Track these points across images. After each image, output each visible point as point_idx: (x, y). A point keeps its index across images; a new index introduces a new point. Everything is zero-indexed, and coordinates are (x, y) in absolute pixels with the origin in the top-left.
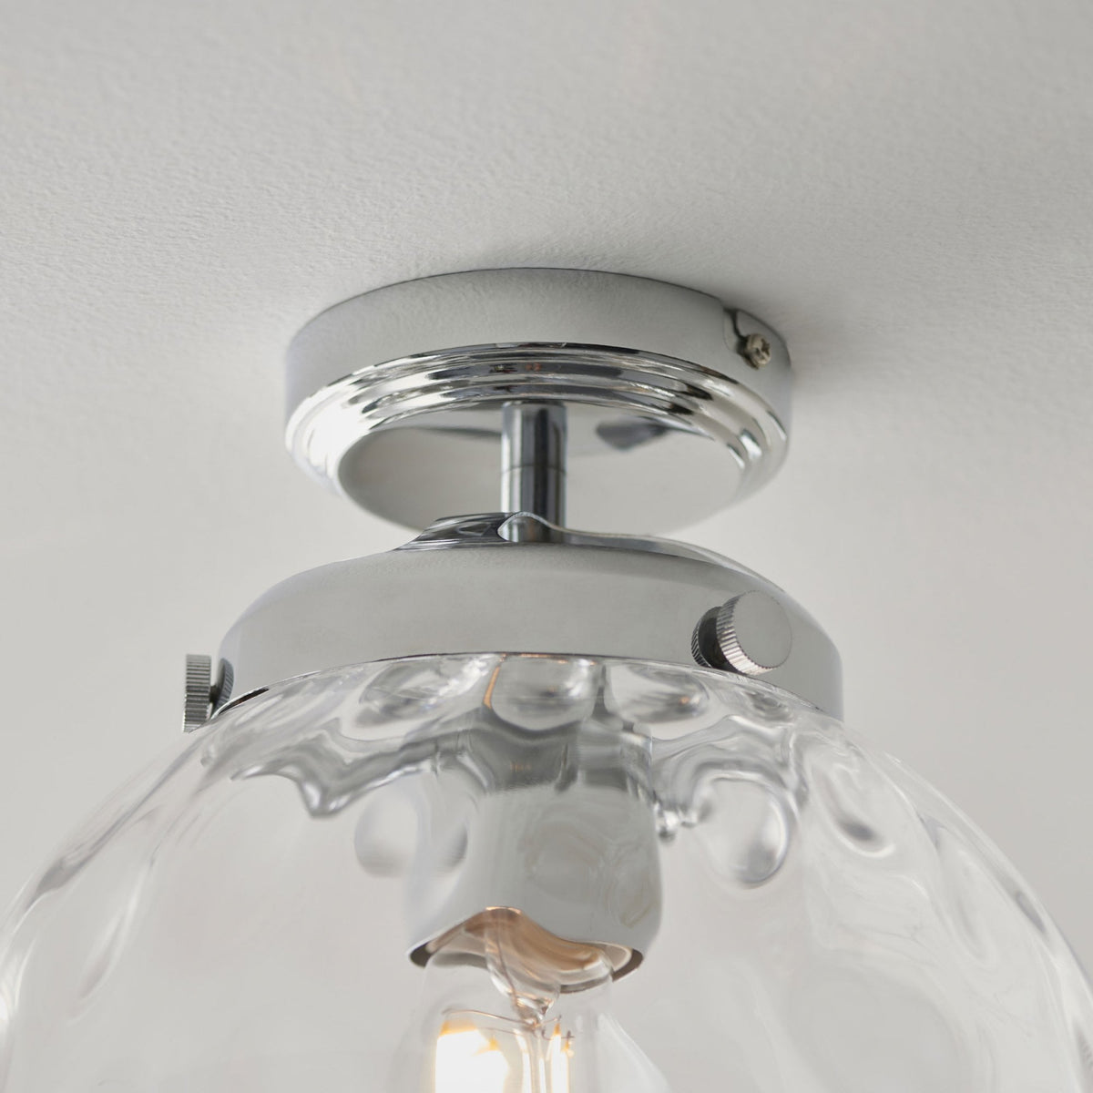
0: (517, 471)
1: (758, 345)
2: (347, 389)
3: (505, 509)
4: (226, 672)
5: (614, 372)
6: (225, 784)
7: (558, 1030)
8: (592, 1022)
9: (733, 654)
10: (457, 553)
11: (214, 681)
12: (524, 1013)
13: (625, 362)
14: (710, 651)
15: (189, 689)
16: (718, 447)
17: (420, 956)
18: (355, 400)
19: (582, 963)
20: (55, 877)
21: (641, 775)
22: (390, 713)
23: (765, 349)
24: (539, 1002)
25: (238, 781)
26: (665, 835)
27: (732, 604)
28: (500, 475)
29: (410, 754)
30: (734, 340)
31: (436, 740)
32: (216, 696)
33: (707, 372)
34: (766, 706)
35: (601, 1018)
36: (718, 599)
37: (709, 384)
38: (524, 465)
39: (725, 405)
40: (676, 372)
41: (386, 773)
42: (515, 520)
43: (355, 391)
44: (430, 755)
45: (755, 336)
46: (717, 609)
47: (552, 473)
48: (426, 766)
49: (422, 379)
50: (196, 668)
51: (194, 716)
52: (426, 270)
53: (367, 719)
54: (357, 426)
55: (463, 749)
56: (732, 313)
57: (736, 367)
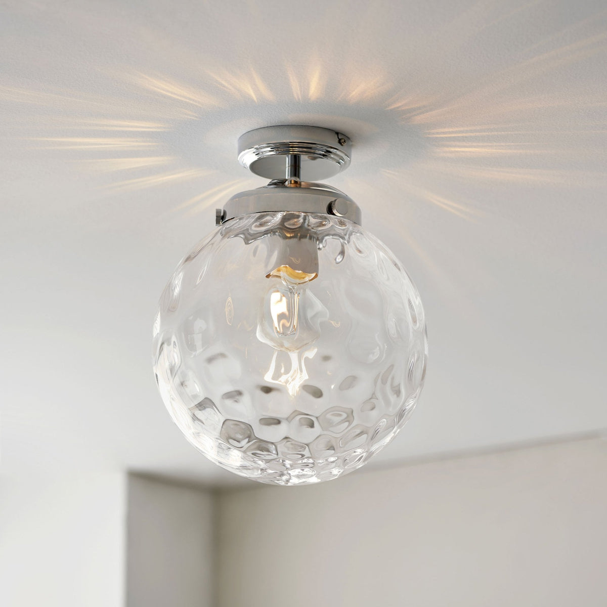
0: (290, 167)
1: (343, 141)
2: (253, 150)
3: (287, 178)
4: (225, 213)
5: (310, 148)
6: (226, 240)
7: (296, 293)
8: (305, 290)
9: (335, 212)
10: (276, 189)
11: (222, 215)
12: (290, 289)
13: (314, 146)
14: (330, 211)
15: (217, 217)
16: (334, 163)
17: (268, 276)
18: (254, 153)
19: (304, 278)
20: (188, 259)
21: (315, 236)
22: (261, 225)
23: (345, 142)
24: (293, 287)
25: (229, 239)
26: (319, 249)
27: (335, 200)
28: (286, 168)
29: (266, 232)
30: (338, 140)
31: (272, 230)
32: (223, 218)
33: (332, 148)
34: (342, 223)
35: (307, 290)
36: (333, 199)
37: (331, 150)
38: (291, 166)
39: (335, 154)
40: (325, 148)
41: (261, 236)
42: (289, 180)
43: (255, 150)
44: (270, 233)
45: (342, 139)
46: (332, 201)
47: (297, 168)
48: (269, 235)
49: (269, 149)
50: (218, 212)
51: (218, 222)
52: (269, 125)
53: (256, 226)
54: (255, 158)
55: (277, 231)
56: (337, 133)
57: (338, 146)
